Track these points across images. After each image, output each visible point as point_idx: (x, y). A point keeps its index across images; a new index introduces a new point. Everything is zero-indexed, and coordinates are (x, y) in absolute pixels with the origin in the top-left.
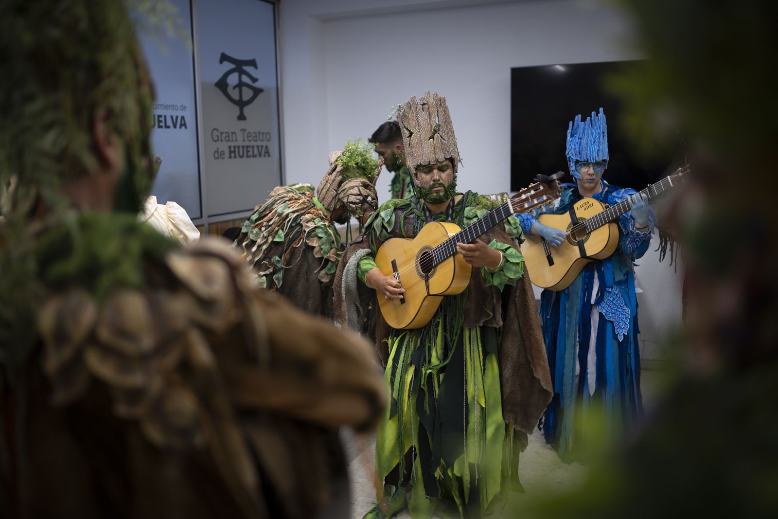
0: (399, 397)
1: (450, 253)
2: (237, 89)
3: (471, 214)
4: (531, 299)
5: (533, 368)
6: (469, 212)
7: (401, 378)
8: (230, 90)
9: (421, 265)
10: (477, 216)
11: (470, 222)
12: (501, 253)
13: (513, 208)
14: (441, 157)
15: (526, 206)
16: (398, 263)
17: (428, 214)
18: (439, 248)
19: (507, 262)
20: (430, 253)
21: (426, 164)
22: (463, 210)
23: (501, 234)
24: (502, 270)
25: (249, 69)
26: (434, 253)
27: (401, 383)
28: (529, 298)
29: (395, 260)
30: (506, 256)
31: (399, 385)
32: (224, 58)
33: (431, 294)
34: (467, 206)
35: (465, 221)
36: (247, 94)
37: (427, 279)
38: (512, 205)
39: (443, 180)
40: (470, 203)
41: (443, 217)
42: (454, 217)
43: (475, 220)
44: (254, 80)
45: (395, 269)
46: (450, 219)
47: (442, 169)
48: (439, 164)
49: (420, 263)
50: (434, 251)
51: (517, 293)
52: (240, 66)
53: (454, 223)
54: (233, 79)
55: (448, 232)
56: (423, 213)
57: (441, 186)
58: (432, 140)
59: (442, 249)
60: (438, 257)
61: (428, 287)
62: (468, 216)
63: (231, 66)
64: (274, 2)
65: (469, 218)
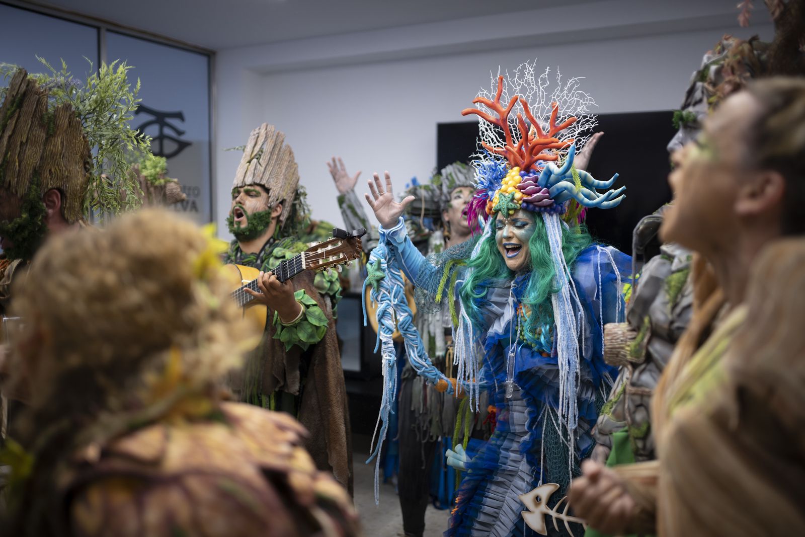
2: (157, 142)
4: (331, 369)
5: (329, 453)
6: (278, 252)
10: (284, 257)
11: (274, 263)
12: (303, 308)
13: (306, 262)
14: (249, 180)
15: (321, 262)
17: (239, 255)
19: (304, 321)
23: (309, 286)
24: (296, 327)
25: (175, 122)
28: (330, 368)
30: (307, 313)
32: (141, 109)
35: (271, 261)
36: (170, 147)
38: (306, 259)
44: (180, 133)
46: (258, 262)
47: (250, 195)
48: (246, 188)
51: (317, 361)
52: (161, 118)
55: (243, 278)
56: (234, 253)
58: (248, 164)
63: (150, 118)
64: (209, 55)
65: (277, 258)
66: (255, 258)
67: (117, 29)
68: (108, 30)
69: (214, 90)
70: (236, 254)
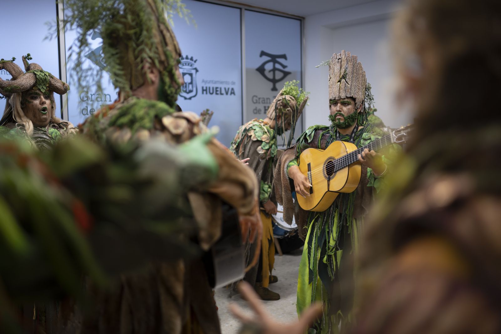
0: (314, 268)
1: (346, 164)
2: (272, 73)
3: (367, 137)
6: (366, 136)
7: (314, 255)
8: (266, 73)
9: (327, 169)
10: (370, 139)
11: (364, 143)
14: (343, 95)
16: (312, 165)
17: (338, 135)
18: (339, 159)
20: (333, 162)
21: (333, 99)
22: (362, 134)
25: (281, 60)
26: (336, 163)
27: (315, 258)
29: (310, 163)
31: (314, 260)
32: (263, 54)
33: (330, 190)
34: (365, 132)
35: (362, 141)
36: (279, 75)
37: (329, 180)
39: (344, 112)
40: (368, 130)
41: (348, 138)
42: (355, 139)
43: (369, 141)
44: (284, 67)
45: (309, 170)
46: (352, 140)
47: (344, 104)
48: (342, 100)
49: (326, 168)
50: (336, 161)
52: (274, 58)
53: (354, 143)
54: (269, 66)
55: (347, 149)
56: (335, 134)
57: (341, 115)
58: (339, 83)
59: (341, 160)
60: (338, 166)
61: (329, 185)
62: (364, 138)
63: (268, 58)
64: (301, 19)
65: (365, 140)
66: (349, 138)
67: (251, 8)
68: (246, 10)
69: (304, 41)
70: (336, 135)
